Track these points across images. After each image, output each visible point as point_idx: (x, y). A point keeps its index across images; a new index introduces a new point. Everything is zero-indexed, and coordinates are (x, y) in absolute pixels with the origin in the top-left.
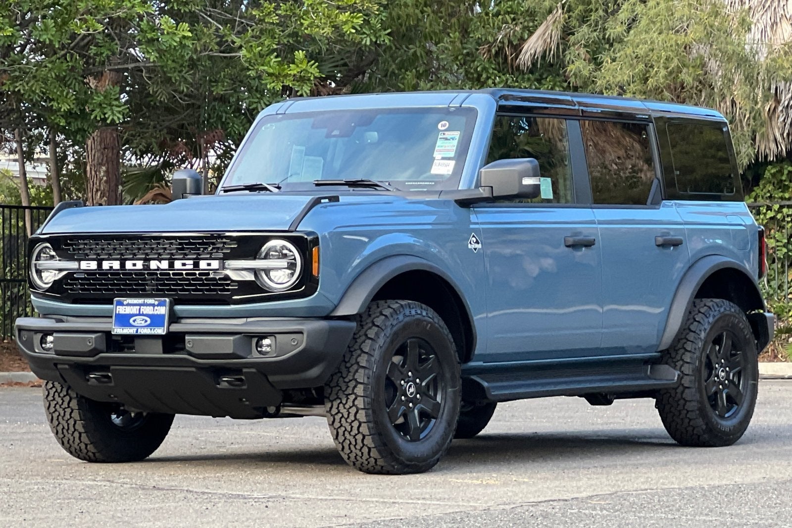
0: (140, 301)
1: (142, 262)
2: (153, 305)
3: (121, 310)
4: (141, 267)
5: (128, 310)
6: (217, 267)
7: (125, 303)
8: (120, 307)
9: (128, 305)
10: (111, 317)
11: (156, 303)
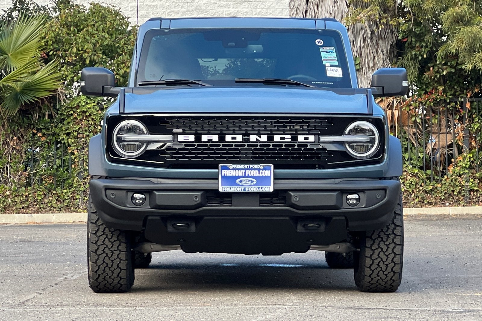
0: (246, 166)
1: (241, 136)
2: (259, 169)
3: (226, 173)
4: (241, 140)
5: (234, 173)
6: (313, 140)
7: (231, 167)
8: (226, 171)
9: (234, 169)
10: (217, 179)
11: (262, 168)
